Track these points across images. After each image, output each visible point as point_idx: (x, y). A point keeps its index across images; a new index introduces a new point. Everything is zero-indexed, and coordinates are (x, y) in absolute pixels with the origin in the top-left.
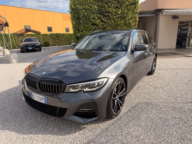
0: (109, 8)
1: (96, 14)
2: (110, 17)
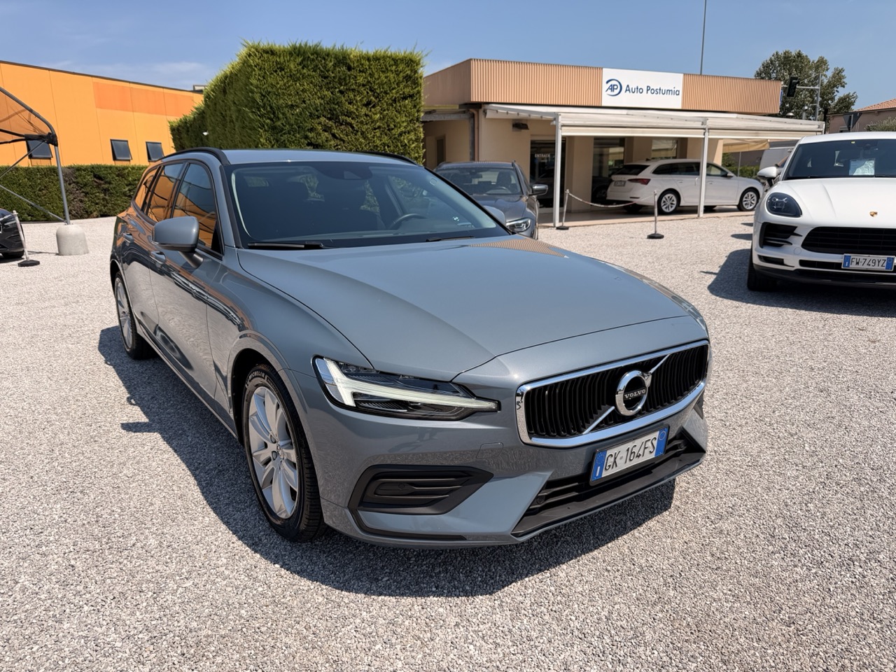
0: (350, 103)
1: (318, 117)
2: (353, 127)
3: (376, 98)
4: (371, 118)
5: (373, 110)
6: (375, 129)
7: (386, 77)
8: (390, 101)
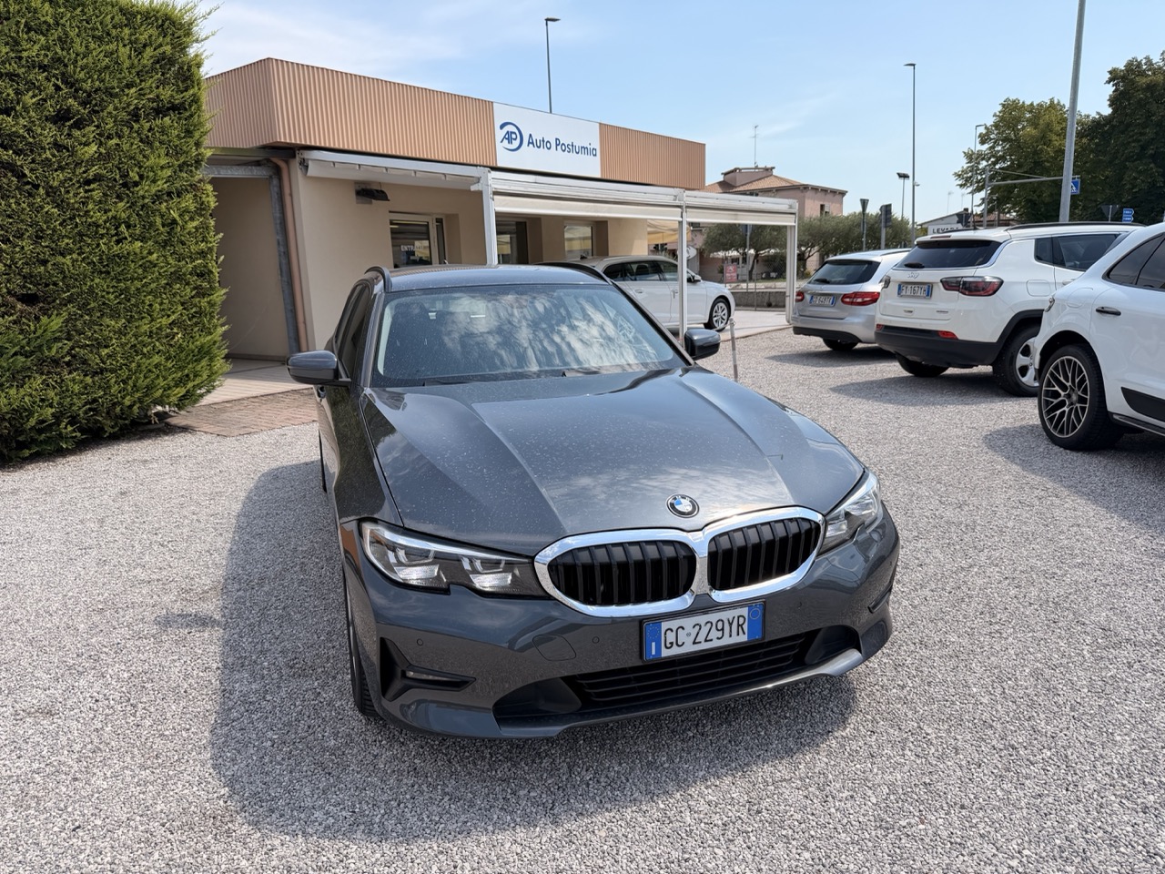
3: (84, 104)
4: (73, 153)
5: (77, 133)
6: (88, 182)
7: (109, 54)
8: (123, 115)
